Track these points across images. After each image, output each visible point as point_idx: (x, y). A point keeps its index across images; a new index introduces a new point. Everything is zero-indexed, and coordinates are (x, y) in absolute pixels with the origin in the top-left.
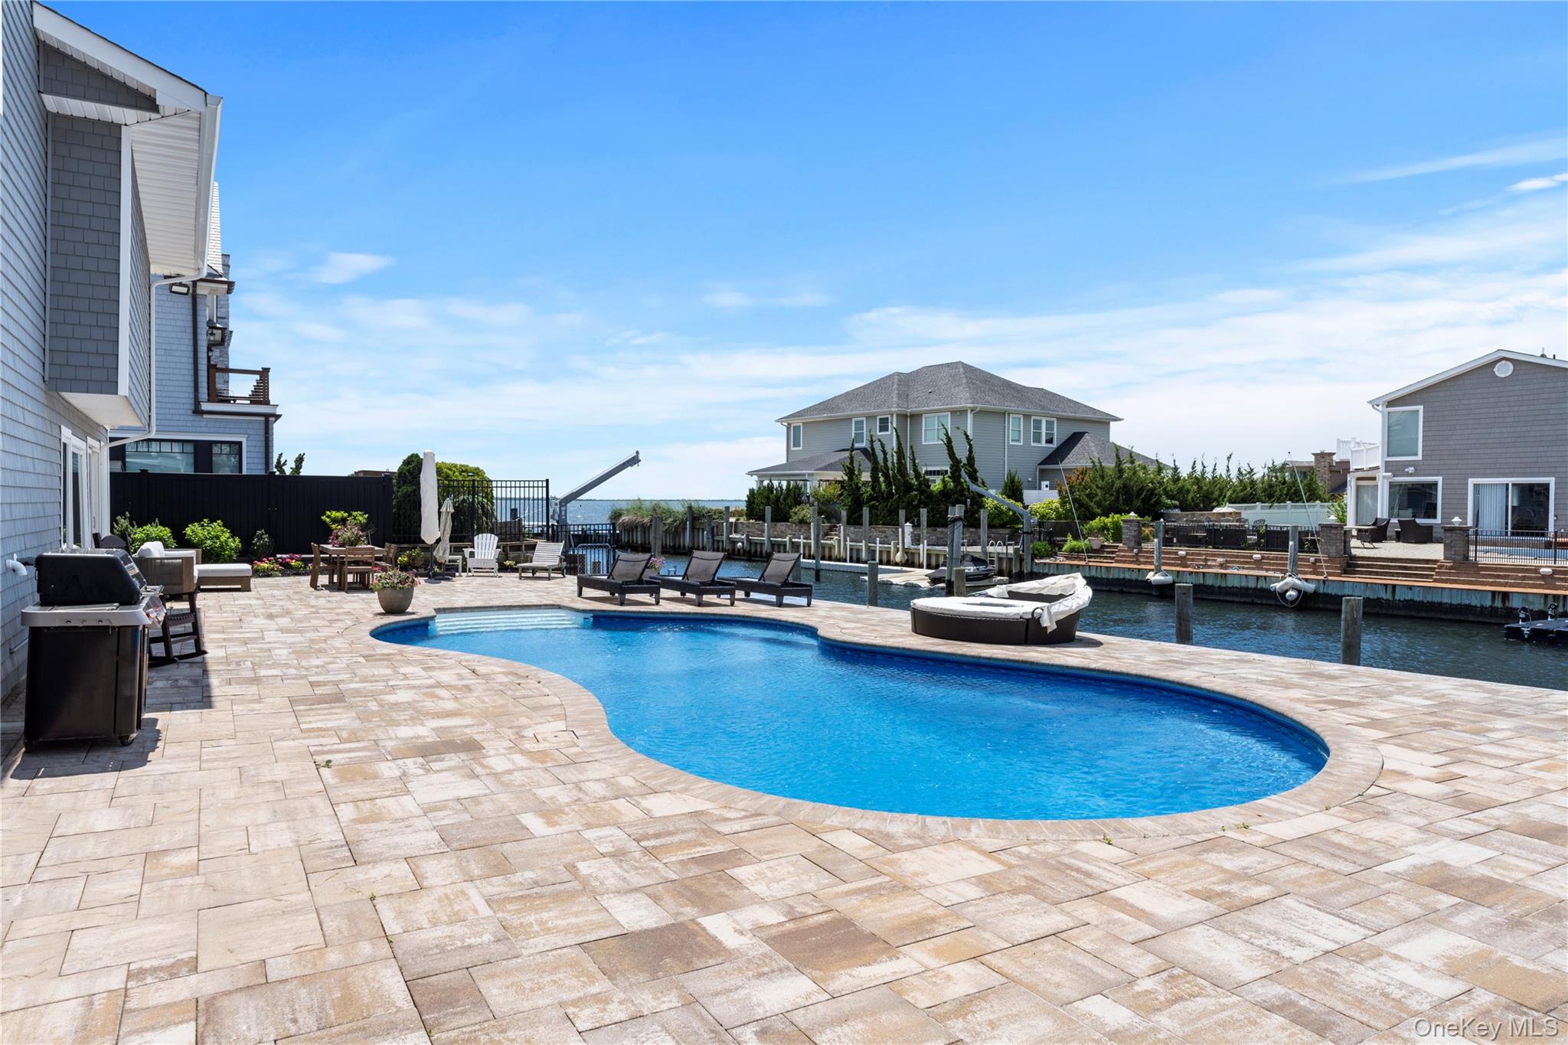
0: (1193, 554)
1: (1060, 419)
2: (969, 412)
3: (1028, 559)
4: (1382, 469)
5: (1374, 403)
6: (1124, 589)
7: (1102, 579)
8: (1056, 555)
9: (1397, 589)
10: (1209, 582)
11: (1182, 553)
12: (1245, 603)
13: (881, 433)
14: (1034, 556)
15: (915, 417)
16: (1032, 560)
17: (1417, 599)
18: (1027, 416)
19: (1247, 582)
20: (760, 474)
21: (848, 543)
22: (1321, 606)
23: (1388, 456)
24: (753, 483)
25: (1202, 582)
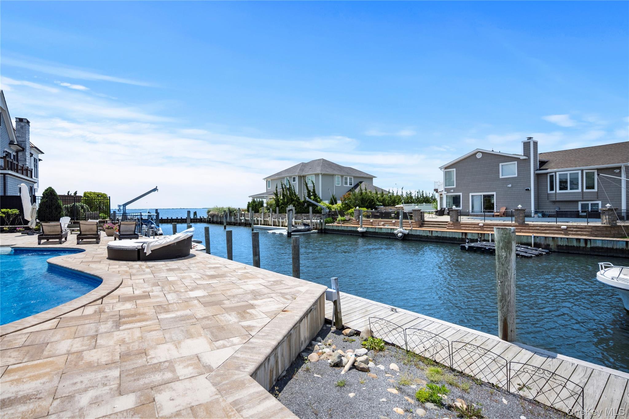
0: (375, 221)
1: (354, 177)
2: (320, 175)
3: (324, 224)
4: (444, 191)
5: (441, 168)
6: (352, 234)
7: (345, 230)
8: (334, 222)
9: (433, 232)
10: (377, 231)
11: (371, 221)
12: (387, 238)
13: (294, 182)
14: (326, 223)
15: (304, 177)
16: (325, 224)
17: (439, 235)
18: (342, 176)
19: (388, 231)
20: (253, 197)
21: (273, 219)
22: (410, 238)
23: (446, 186)
24: (250, 200)
25: (374, 231)
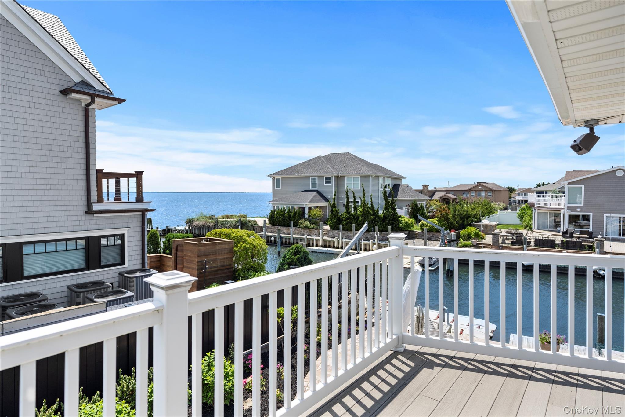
1: (391, 178)
2: (370, 176)
4: (566, 209)
13: (327, 184)
15: (342, 177)
23: (568, 204)
